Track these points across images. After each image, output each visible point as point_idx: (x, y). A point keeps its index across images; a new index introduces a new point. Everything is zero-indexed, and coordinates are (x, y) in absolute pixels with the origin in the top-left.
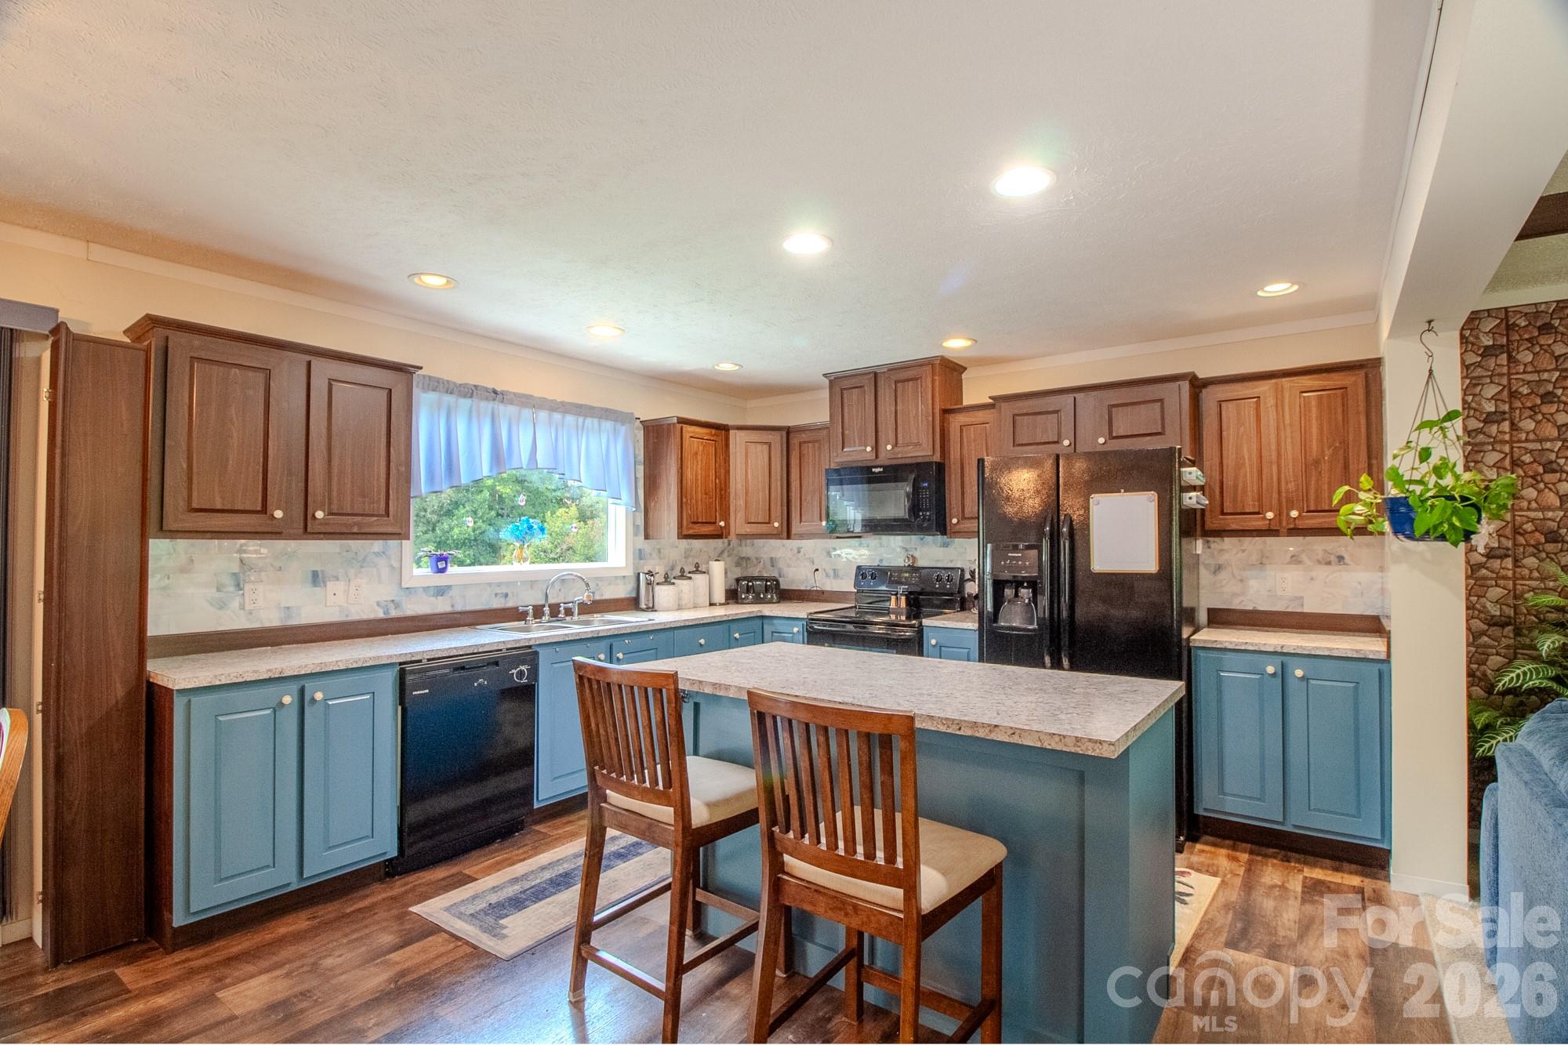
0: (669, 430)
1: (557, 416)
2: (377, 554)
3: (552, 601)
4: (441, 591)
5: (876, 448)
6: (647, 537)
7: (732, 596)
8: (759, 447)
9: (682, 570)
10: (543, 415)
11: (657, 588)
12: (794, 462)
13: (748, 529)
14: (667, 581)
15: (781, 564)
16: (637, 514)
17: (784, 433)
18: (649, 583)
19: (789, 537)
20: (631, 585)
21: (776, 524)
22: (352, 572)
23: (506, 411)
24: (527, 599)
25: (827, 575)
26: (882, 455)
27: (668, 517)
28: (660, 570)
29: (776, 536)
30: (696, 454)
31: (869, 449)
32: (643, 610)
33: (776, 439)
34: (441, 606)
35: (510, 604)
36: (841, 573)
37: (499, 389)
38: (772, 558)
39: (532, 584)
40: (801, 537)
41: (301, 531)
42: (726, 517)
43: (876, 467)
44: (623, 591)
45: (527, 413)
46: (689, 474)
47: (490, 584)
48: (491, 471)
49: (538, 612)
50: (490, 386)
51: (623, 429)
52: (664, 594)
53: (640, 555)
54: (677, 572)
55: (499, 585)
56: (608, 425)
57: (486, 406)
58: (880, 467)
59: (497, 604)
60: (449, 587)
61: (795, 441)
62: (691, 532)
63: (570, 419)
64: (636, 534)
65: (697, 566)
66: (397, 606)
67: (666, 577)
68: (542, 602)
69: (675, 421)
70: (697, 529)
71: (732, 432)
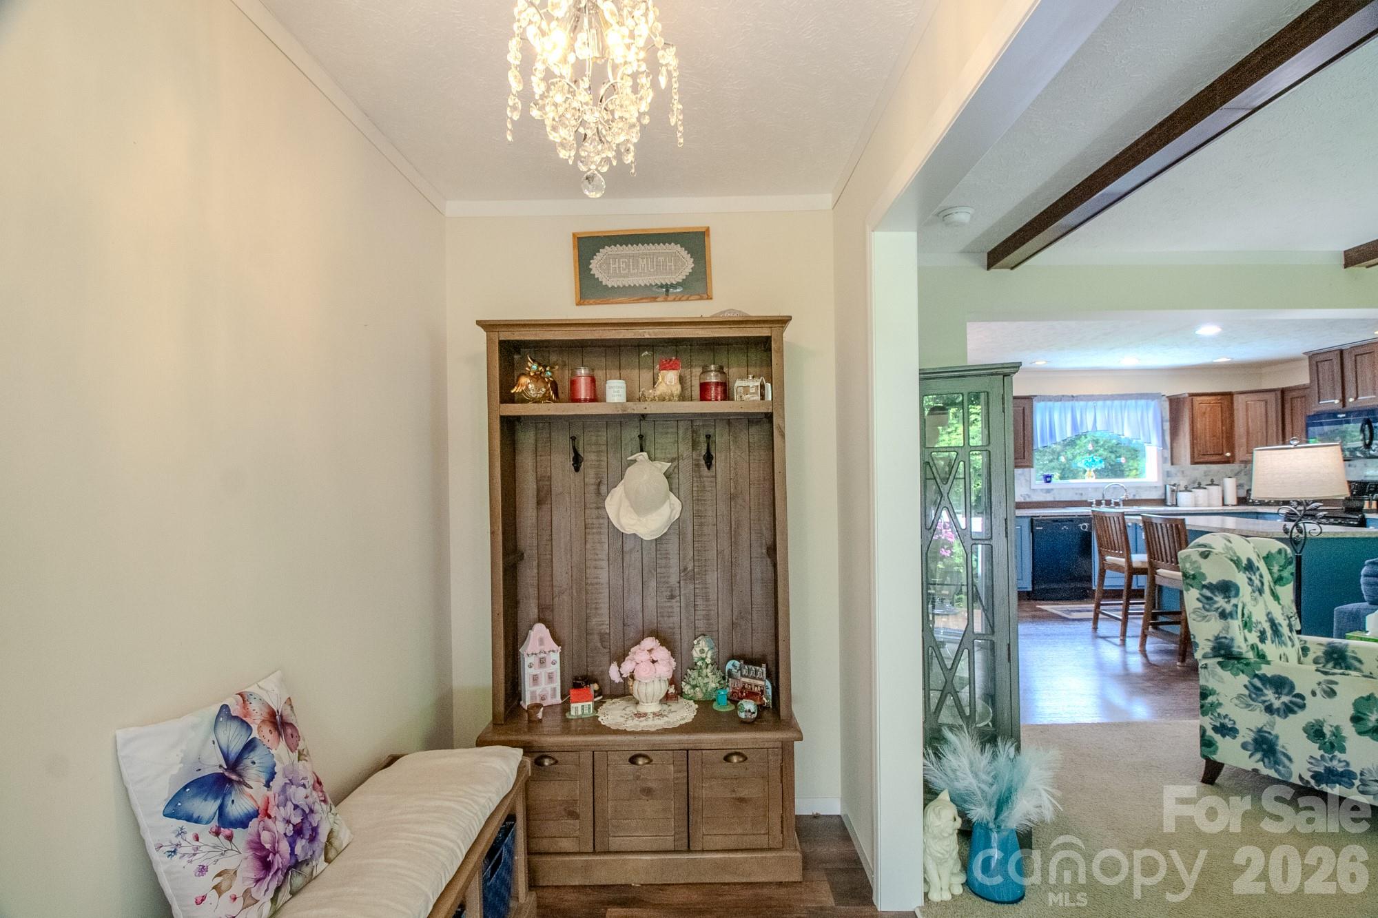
0: (1185, 401)
1: (1108, 403)
2: (1020, 475)
3: (1107, 498)
4: (1048, 491)
5: (1343, 401)
6: (1172, 464)
7: (1243, 501)
8: (1257, 403)
9: (1199, 484)
10: (1100, 403)
11: (1180, 494)
12: (1288, 412)
14: (1186, 489)
16: (1165, 451)
17: (1279, 394)
18: (1173, 491)
20: (1162, 491)
23: (1079, 405)
24: (1093, 496)
26: (1347, 405)
27: (1185, 452)
28: (1183, 483)
30: (1204, 413)
31: (1337, 401)
32: (1169, 506)
33: (1271, 397)
34: (1049, 498)
35: (1084, 499)
37: (1074, 395)
39: (1096, 489)
42: (1231, 449)
43: (1341, 413)
44: (1156, 495)
45: (1090, 403)
46: (1199, 426)
47: (1073, 489)
48: (1072, 434)
49: (1099, 503)
50: (1070, 394)
51: (1153, 403)
52: (1185, 496)
53: (1168, 474)
54: (1196, 485)
55: (1078, 489)
56: (1142, 402)
57: (1069, 404)
58: (1344, 413)
59: (1076, 498)
60: (1052, 489)
61: (1287, 397)
62: (1202, 460)
63: (1117, 403)
64: (1164, 462)
65: (1212, 481)
66: (1029, 496)
67: (1187, 486)
68: (1101, 499)
69: (1187, 395)
70: (1207, 458)
71: (1235, 396)
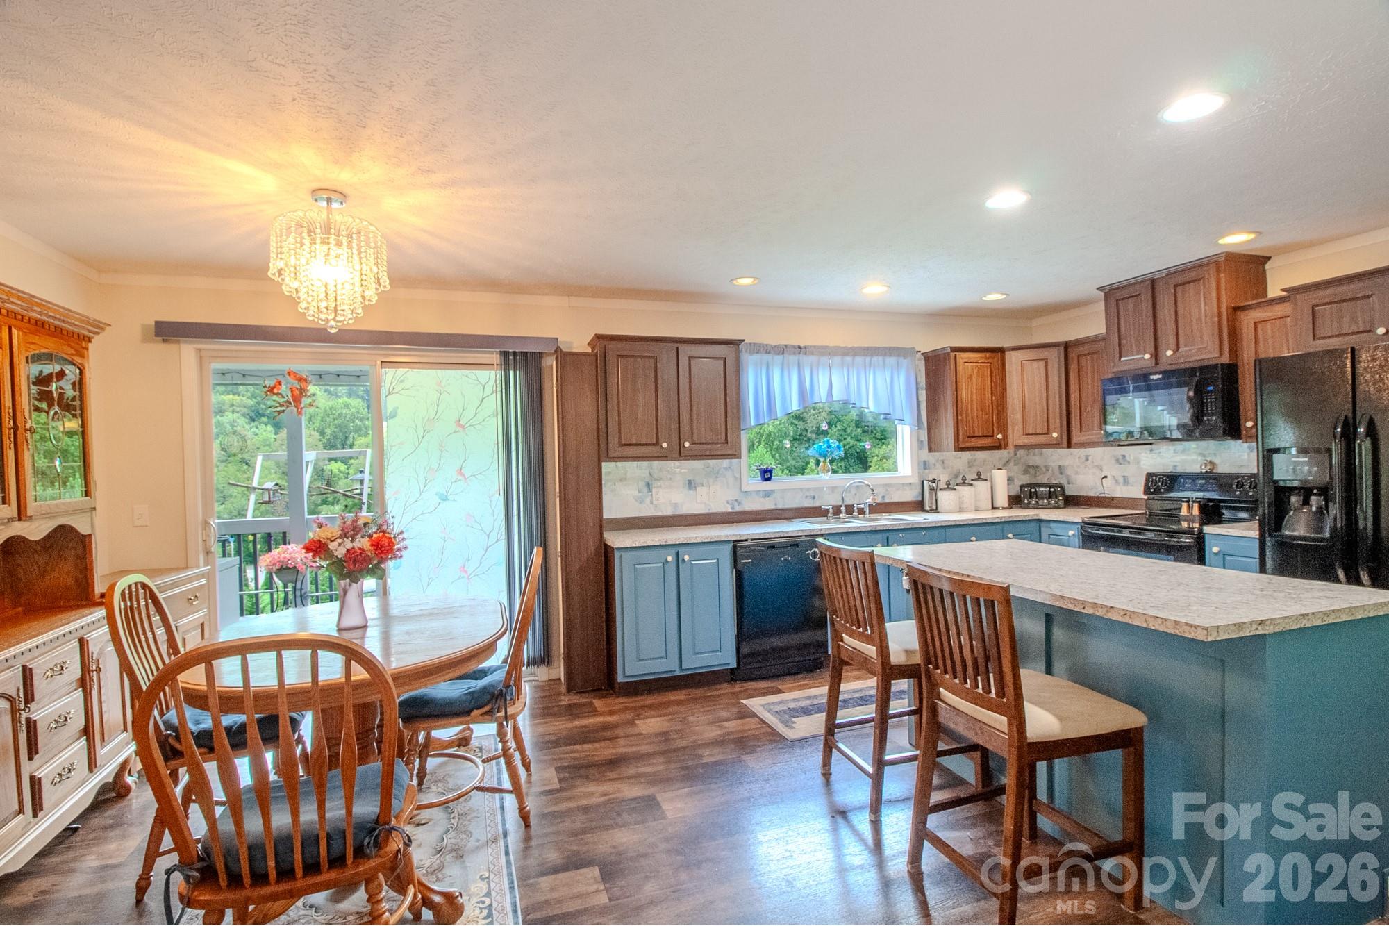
0: (945, 359)
1: (848, 359)
2: (726, 469)
3: (849, 502)
4: (767, 494)
5: (1156, 355)
6: (930, 450)
7: (1015, 501)
8: (1035, 364)
9: (964, 478)
10: (837, 359)
11: (940, 493)
12: (1073, 376)
13: (1026, 440)
14: (949, 487)
15: (1069, 472)
16: (921, 431)
17: (1062, 349)
18: (932, 489)
19: (1069, 446)
20: (918, 490)
21: (1055, 435)
22: (711, 481)
23: (807, 360)
24: (829, 501)
25: (1117, 482)
26: (1162, 360)
27: (947, 433)
28: (944, 478)
29: (1057, 445)
30: (971, 375)
31: (1147, 356)
32: (927, 511)
33: (1055, 356)
34: (768, 504)
35: (817, 504)
36: (1131, 480)
37: (802, 345)
38: (1060, 466)
39: (833, 489)
40: (1083, 445)
41: (677, 455)
42: (1003, 428)
43: (1155, 373)
44: (910, 495)
45: (824, 359)
46: (964, 394)
47: (801, 489)
48: (799, 406)
49: (837, 511)
50: (796, 344)
51: (905, 362)
52: (945, 498)
53: (925, 465)
54: (960, 480)
55: (808, 489)
56: (891, 360)
57: (793, 359)
58: (1159, 373)
59: (807, 503)
60: (773, 491)
61: (1073, 355)
62: (967, 445)
63: (859, 359)
64: (920, 448)
65: (979, 474)
66: (739, 503)
67: (948, 484)
68: (840, 504)
69: (949, 350)
70: (974, 442)
71: (1007, 353)
